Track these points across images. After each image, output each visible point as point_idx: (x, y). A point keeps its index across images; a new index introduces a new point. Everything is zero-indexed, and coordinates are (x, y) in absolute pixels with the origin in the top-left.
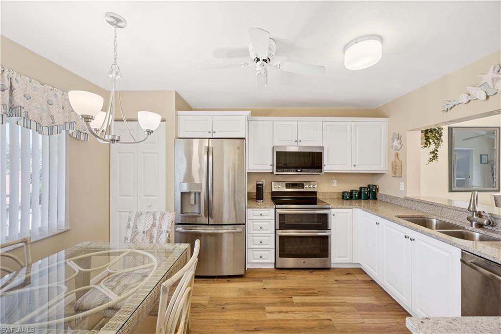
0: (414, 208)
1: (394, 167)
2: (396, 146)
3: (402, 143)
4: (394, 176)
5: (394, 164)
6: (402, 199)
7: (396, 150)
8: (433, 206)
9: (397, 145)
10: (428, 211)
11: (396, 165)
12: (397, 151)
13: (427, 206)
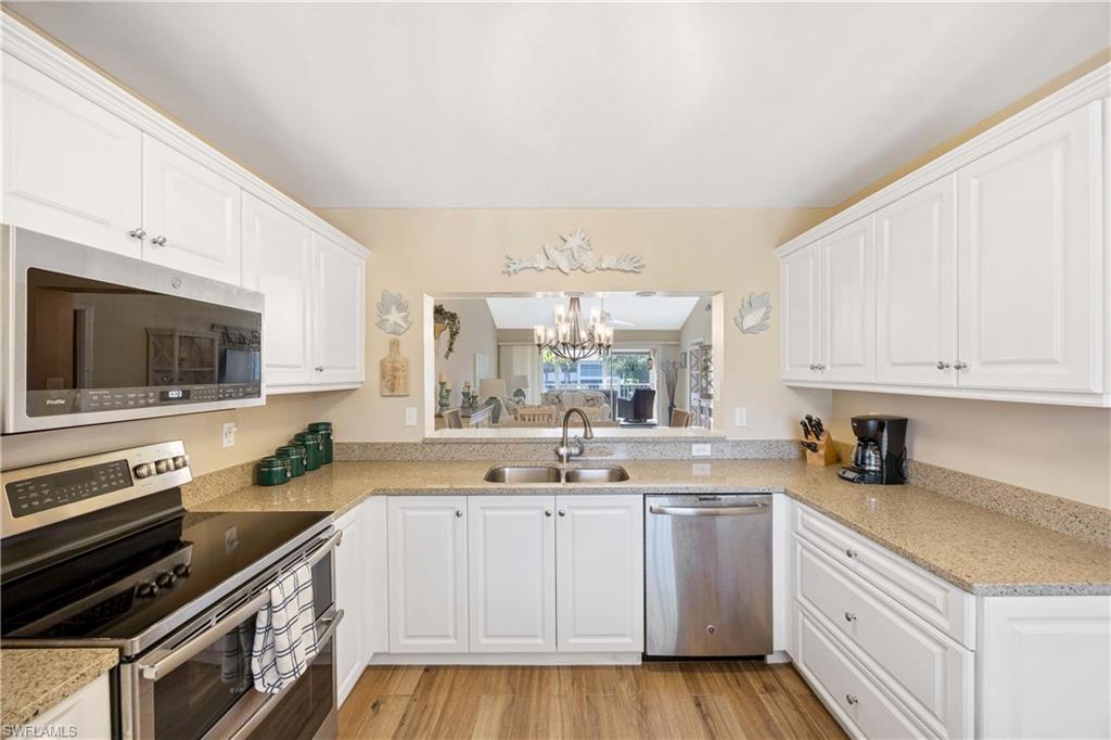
0: (449, 458)
1: (389, 372)
2: (395, 323)
3: (410, 318)
4: (387, 393)
5: (389, 365)
6: (415, 444)
7: (395, 333)
8: (489, 446)
9: (399, 321)
10: (479, 458)
11: (395, 369)
12: (395, 336)
13: (478, 447)
